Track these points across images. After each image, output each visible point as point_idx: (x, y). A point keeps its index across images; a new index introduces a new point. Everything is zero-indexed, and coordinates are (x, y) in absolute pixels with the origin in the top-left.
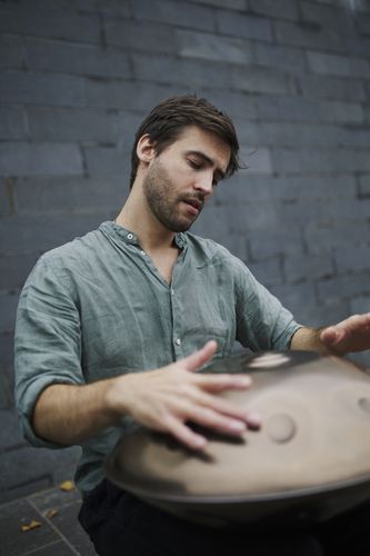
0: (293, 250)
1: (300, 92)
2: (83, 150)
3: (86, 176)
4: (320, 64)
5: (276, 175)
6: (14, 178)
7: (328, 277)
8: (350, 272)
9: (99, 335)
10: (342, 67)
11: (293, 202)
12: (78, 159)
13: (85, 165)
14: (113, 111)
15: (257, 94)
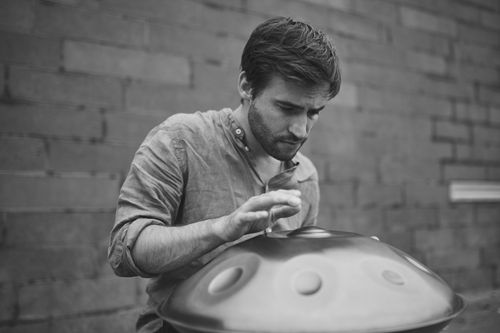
0: (367, 177)
1: (390, 39)
2: (192, 64)
3: (192, 86)
4: (411, 18)
5: (359, 109)
6: (129, 80)
7: (396, 207)
8: (417, 205)
9: (199, 206)
10: (430, 23)
11: (372, 135)
12: (186, 71)
13: (192, 77)
14: (222, 35)
15: (351, 37)
